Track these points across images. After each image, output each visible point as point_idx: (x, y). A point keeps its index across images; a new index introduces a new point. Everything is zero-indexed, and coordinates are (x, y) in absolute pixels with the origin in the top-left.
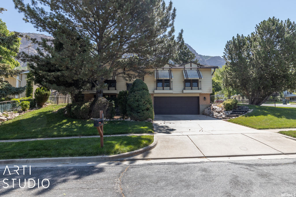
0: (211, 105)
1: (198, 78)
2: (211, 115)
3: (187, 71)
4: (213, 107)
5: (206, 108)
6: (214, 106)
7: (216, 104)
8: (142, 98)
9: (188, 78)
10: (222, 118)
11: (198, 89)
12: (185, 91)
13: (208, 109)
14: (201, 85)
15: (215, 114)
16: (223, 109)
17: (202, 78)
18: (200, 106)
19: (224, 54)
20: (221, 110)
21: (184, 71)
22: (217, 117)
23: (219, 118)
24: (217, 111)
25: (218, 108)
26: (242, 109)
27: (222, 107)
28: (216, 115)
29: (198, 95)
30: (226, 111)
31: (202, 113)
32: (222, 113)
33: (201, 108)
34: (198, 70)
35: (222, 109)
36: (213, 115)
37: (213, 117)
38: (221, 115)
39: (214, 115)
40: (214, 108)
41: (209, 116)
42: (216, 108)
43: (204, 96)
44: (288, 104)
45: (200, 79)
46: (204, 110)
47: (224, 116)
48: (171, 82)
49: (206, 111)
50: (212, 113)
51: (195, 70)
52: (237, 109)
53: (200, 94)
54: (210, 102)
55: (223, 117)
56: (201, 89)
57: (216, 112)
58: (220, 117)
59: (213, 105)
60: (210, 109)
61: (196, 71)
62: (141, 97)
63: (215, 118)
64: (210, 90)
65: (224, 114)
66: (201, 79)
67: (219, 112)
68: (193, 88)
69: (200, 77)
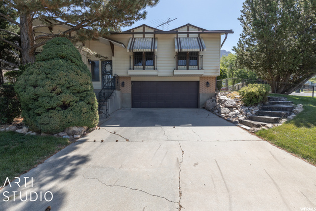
0: (216, 94)
1: (198, 50)
2: (217, 111)
3: (182, 39)
4: (221, 98)
5: (208, 99)
6: (222, 96)
7: (224, 93)
8: (47, 78)
9: (181, 50)
10: (237, 120)
11: (198, 69)
12: (177, 72)
13: (212, 101)
14: (202, 63)
15: (224, 110)
16: (238, 102)
17: (205, 50)
18: (200, 96)
19: (242, 14)
20: (235, 105)
21: (176, 40)
22: (227, 116)
23: (231, 119)
24: (228, 105)
25: (229, 99)
26: (279, 103)
27: (235, 98)
28: (225, 114)
29: (198, 79)
30: (245, 105)
31: (203, 106)
32: (237, 111)
33: (202, 98)
34: (200, 38)
35: (236, 102)
36: (219, 112)
37: (220, 117)
38: (236, 115)
39: (222, 112)
40: (221, 100)
41: (213, 112)
42: (225, 100)
43: (207, 81)
44: (301, 92)
45: (200, 51)
46: (206, 102)
47: (242, 118)
48: (156, 57)
49: (209, 103)
50: (218, 107)
51: (194, 38)
52: (267, 102)
53: (201, 77)
54: (216, 90)
55: (240, 118)
56: (202, 69)
57: (226, 107)
58: (233, 117)
59: (219, 94)
60: (216, 100)
61: (196, 39)
62: (45, 76)
63: (223, 118)
64: (217, 70)
65: (241, 112)
66: (203, 51)
67: (231, 108)
68: (190, 67)
69: (202, 47)
